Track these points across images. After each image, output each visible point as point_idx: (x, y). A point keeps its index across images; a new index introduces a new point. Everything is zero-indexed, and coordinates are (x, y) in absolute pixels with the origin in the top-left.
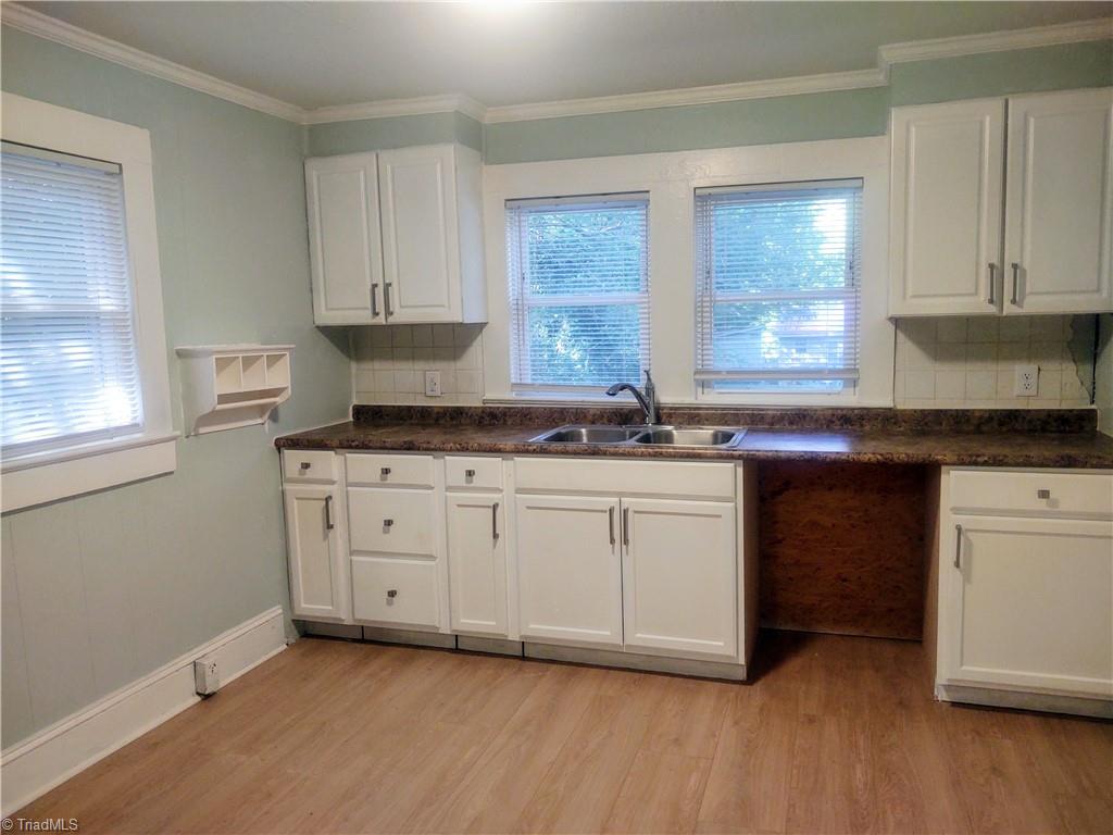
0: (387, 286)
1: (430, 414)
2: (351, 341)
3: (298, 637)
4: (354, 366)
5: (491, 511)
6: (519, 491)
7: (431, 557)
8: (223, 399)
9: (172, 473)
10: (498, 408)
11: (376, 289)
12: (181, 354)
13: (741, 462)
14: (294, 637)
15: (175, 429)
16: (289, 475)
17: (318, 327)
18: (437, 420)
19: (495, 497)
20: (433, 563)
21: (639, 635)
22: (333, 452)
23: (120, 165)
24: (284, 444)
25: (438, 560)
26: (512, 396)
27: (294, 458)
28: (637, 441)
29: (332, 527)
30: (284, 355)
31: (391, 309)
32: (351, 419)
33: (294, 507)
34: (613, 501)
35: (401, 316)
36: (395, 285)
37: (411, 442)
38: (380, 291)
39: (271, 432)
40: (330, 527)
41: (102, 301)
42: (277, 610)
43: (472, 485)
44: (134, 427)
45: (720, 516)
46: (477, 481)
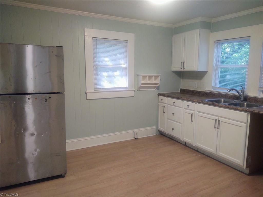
0: (184, 62)
1: (194, 92)
2: (181, 74)
3: (159, 134)
4: (181, 80)
5: (191, 115)
6: (198, 112)
7: (180, 123)
8: (142, 84)
9: (133, 97)
10: (208, 92)
11: (182, 63)
12: (138, 75)
13: (250, 113)
14: (158, 134)
15: (134, 89)
16: (159, 101)
17: (172, 71)
18: (195, 94)
19: (192, 112)
20: (180, 124)
21: (220, 153)
22: (166, 97)
23: (128, 41)
24: (160, 95)
25: (182, 124)
26: (213, 90)
27: (161, 97)
28: (228, 104)
29: (165, 113)
30: (159, 77)
31: (184, 68)
32: (179, 91)
33: (160, 107)
34: (217, 118)
35: (187, 69)
36: (185, 62)
37: (179, 97)
38: (182, 64)
39: (157, 92)
40: (164, 113)
41: (123, 65)
42: (155, 127)
43: (188, 108)
44: (126, 88)
45: (242, 127)
46: (190, 108)
